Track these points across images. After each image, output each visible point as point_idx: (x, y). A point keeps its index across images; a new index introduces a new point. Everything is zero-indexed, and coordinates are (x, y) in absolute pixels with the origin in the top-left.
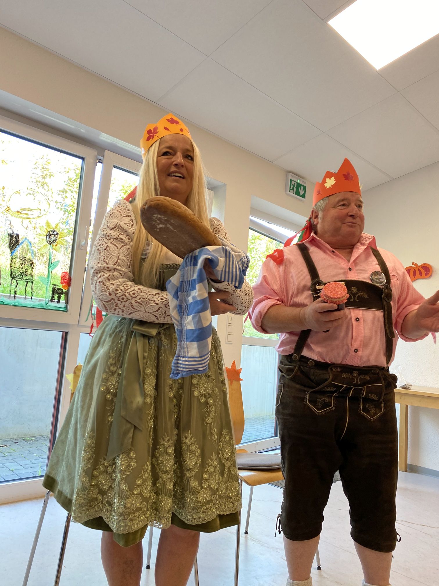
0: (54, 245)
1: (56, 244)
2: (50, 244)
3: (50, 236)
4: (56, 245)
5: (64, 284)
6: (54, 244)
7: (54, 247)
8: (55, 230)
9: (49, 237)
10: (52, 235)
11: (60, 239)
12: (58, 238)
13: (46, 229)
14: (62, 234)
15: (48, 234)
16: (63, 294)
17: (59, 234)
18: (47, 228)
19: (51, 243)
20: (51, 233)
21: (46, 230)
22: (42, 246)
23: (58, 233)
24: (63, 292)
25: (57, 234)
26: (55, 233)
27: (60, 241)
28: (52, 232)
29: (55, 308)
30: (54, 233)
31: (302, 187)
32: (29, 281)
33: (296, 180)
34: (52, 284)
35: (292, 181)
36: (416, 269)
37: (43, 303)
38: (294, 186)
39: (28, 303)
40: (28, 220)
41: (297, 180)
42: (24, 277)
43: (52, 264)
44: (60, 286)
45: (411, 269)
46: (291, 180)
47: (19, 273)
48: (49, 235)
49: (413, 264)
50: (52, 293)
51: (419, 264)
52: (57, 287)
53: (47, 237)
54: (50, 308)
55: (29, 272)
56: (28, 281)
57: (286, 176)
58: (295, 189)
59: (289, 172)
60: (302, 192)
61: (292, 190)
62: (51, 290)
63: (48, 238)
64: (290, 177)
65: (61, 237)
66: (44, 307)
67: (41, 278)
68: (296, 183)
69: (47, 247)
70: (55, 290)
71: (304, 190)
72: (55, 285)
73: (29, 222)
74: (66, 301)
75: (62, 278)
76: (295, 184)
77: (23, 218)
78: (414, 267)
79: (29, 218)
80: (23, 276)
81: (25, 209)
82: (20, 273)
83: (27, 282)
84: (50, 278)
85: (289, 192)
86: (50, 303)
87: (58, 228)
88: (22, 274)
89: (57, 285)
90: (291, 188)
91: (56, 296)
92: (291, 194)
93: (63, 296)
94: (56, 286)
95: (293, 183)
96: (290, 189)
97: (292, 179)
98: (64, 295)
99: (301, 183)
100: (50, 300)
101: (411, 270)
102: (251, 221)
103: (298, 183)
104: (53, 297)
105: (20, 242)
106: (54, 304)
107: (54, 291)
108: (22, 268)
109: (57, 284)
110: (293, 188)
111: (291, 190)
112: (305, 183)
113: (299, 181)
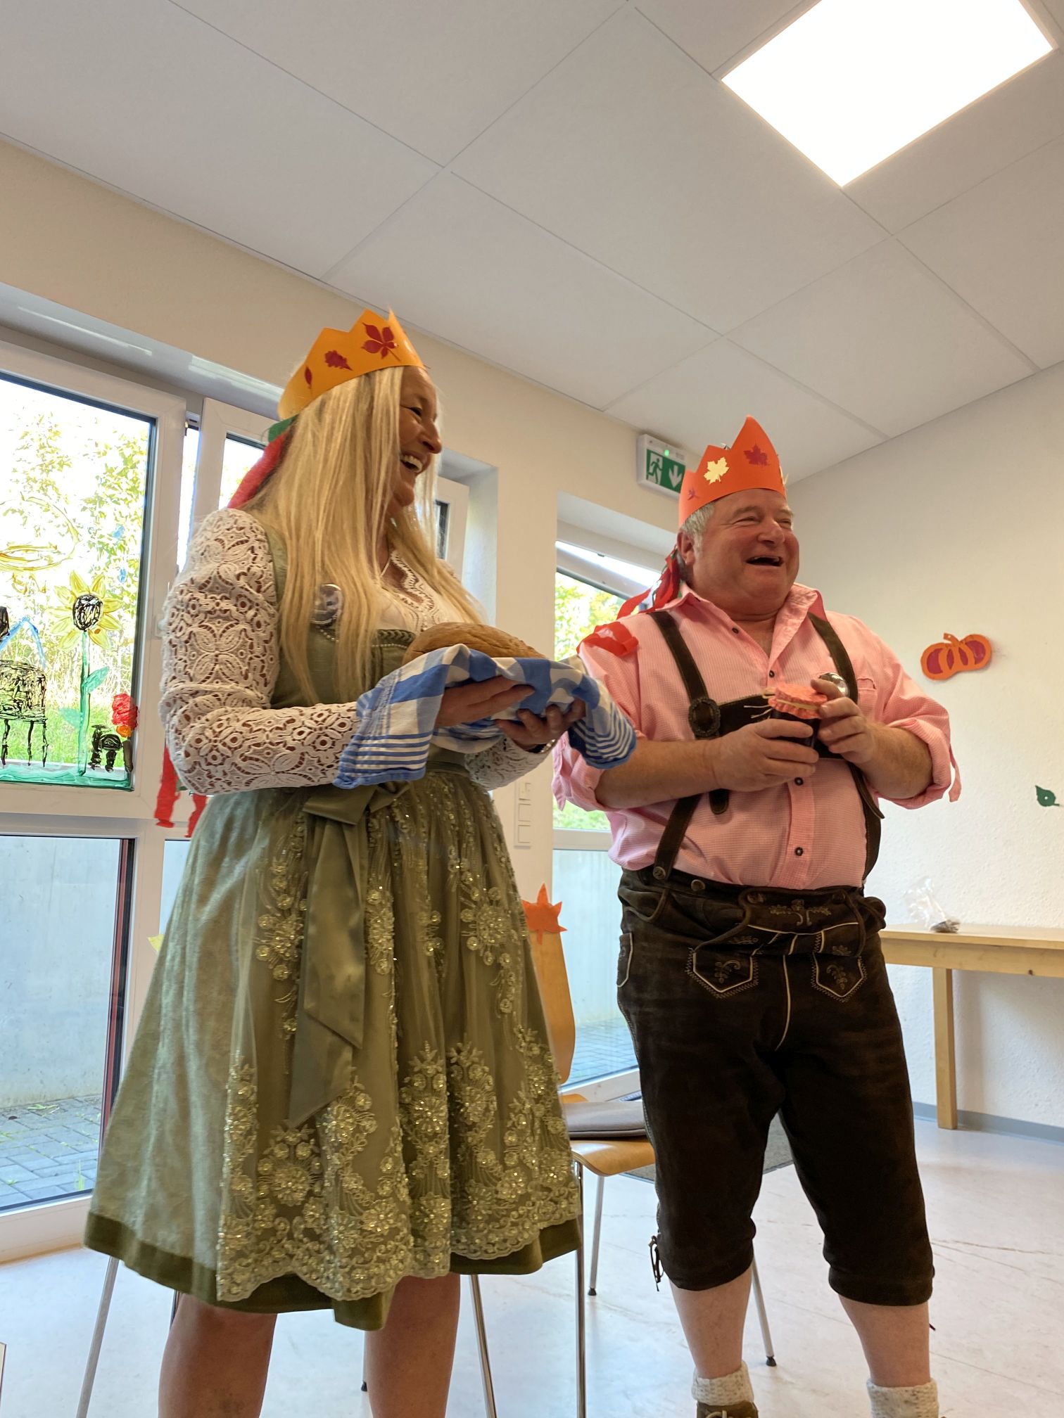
0: (93, 631)
1: (98, 627)
2: (83, 629)
3: (82, 608)
4: (97, 631)
5: (120, 725)
6: (93, 628)
7: (93, 635)
8: (93, 593)
9: (80, 614)
10: (87, 606)
11: (105, 617)
12: (101, 613)
13: (73, 594)
14: (110, 604)
15: (77, 604)
16: (118, 749)
17: (104, 603)
18: (75, 591)
19: (84, 627)
20: (83, 602)
21: (71, 596)
22: (64, 634)
23: (102, 600)
24: (119, 741)
25: (99, 604)
26: (93, 602)
27: (107, 620)
28: (86, 600)
29: (102, 784)
30: (91, 602)
31: (676, 468)
32: (38, 721)
33: (658, 450)
34: (91, 724)
35: (652, 455)
36: (953, 649)
37: (74, 772)
38: (657, 466)
39: (36, 772)
40: (28, 573)
41: (664, 451)
42: (23, 711)
43: (91, 678)
44: (112, 729)
45: (941, 649)
46: (649, 452)
47: (12, 703)
48: (79, 608)
49: (946, 636)
50: (92, 747)
51: (960, 637)
52: (105, 732)
53: (74, 613)
54: (90, 783)
55: (35, 700)
56: (33, 719)
57: (637, 441)
58: (659, 473)
59: (643, 432)
60: (675, 480)
61: (652, 474)
62: (92, 739)
63: (77, 614)
64: (646, 444)
65: (107, 610)
66: (77, 782)
67: (67, 712)
68: (661, 459)
69: (76, 636)
70: (99, 739)
71: (680, 476)
72: (99, 727)
73: (30, 577)
74: (128, 764)
75: (115, 709)
76: (658, 460)
77: (16, 568)
78: (947, 645)
79: (32, 569)
80: (20, 708)
81: (18, 547)
82: (15, 701)
83: (32, 723)
84: (87, 713)
85: (645, 481)
86: (89, 773)
87: (101, 589)
88: (18, 704)
89: (104, 727)
90: (651, 470)
91: (103, 754)
92: (651, 483)
93: (120, 754)
94: (103, 730)
95: (654, 458)
96: (649, 473)
97: (652, 448)
98: (122, 749)
99: (673, 458)
100: (90, 764)
101: (942, 652)
102: (561, 554)
103: (665, 459)
104: (96, 756)
105: (11, 628)
106: (100, 773)
107: (98, 741)
108: (18, 690)
109: (102, 724)
110: (655, 470)
111: (650, 476)
112: (682, 457)
113: (667, 454)
